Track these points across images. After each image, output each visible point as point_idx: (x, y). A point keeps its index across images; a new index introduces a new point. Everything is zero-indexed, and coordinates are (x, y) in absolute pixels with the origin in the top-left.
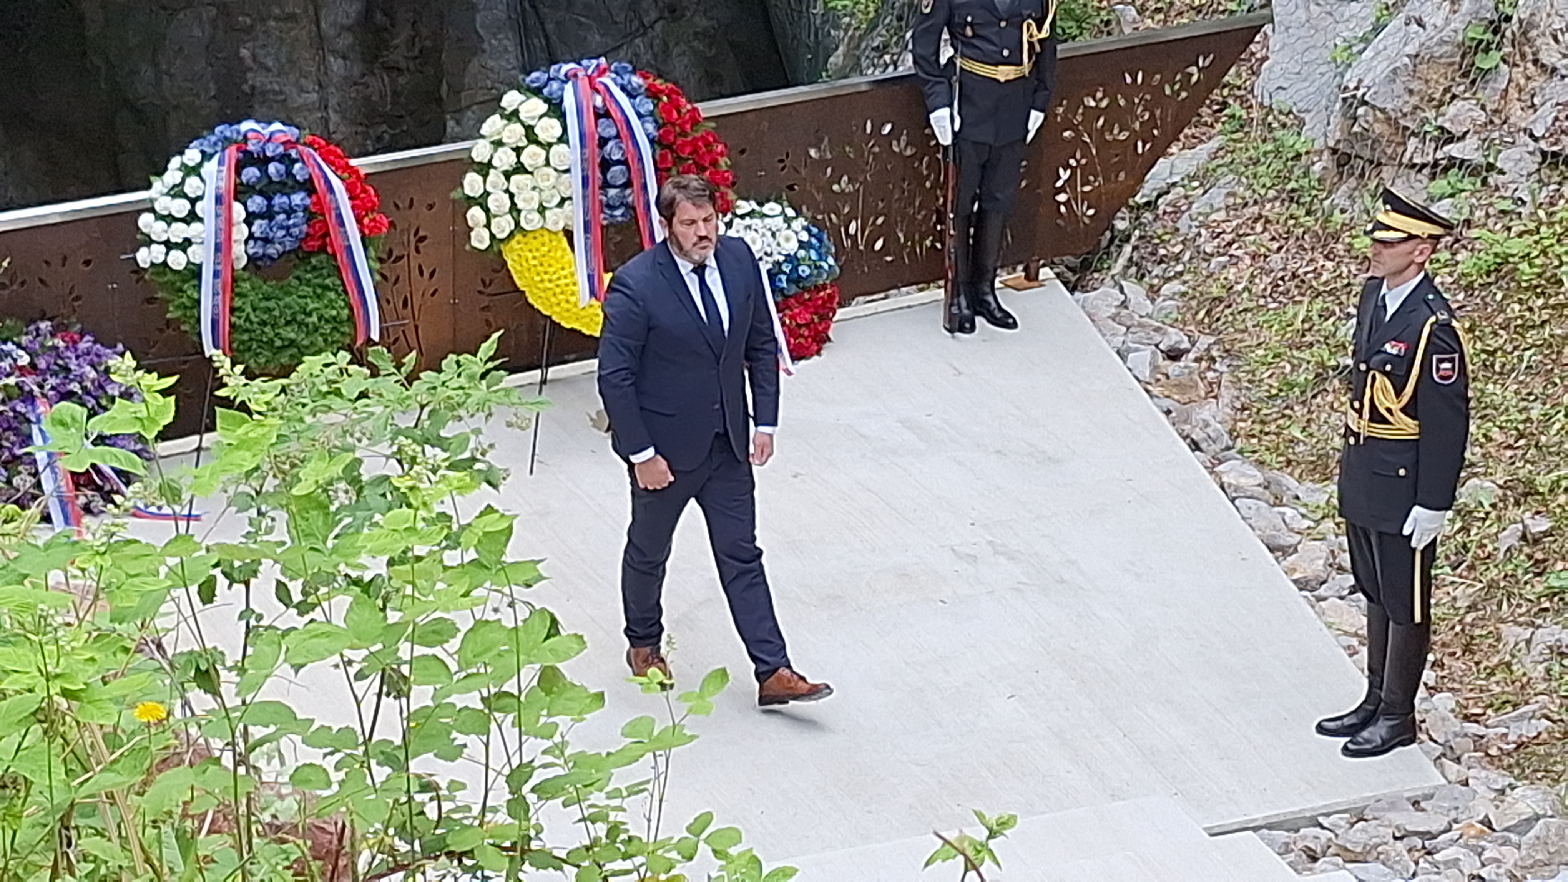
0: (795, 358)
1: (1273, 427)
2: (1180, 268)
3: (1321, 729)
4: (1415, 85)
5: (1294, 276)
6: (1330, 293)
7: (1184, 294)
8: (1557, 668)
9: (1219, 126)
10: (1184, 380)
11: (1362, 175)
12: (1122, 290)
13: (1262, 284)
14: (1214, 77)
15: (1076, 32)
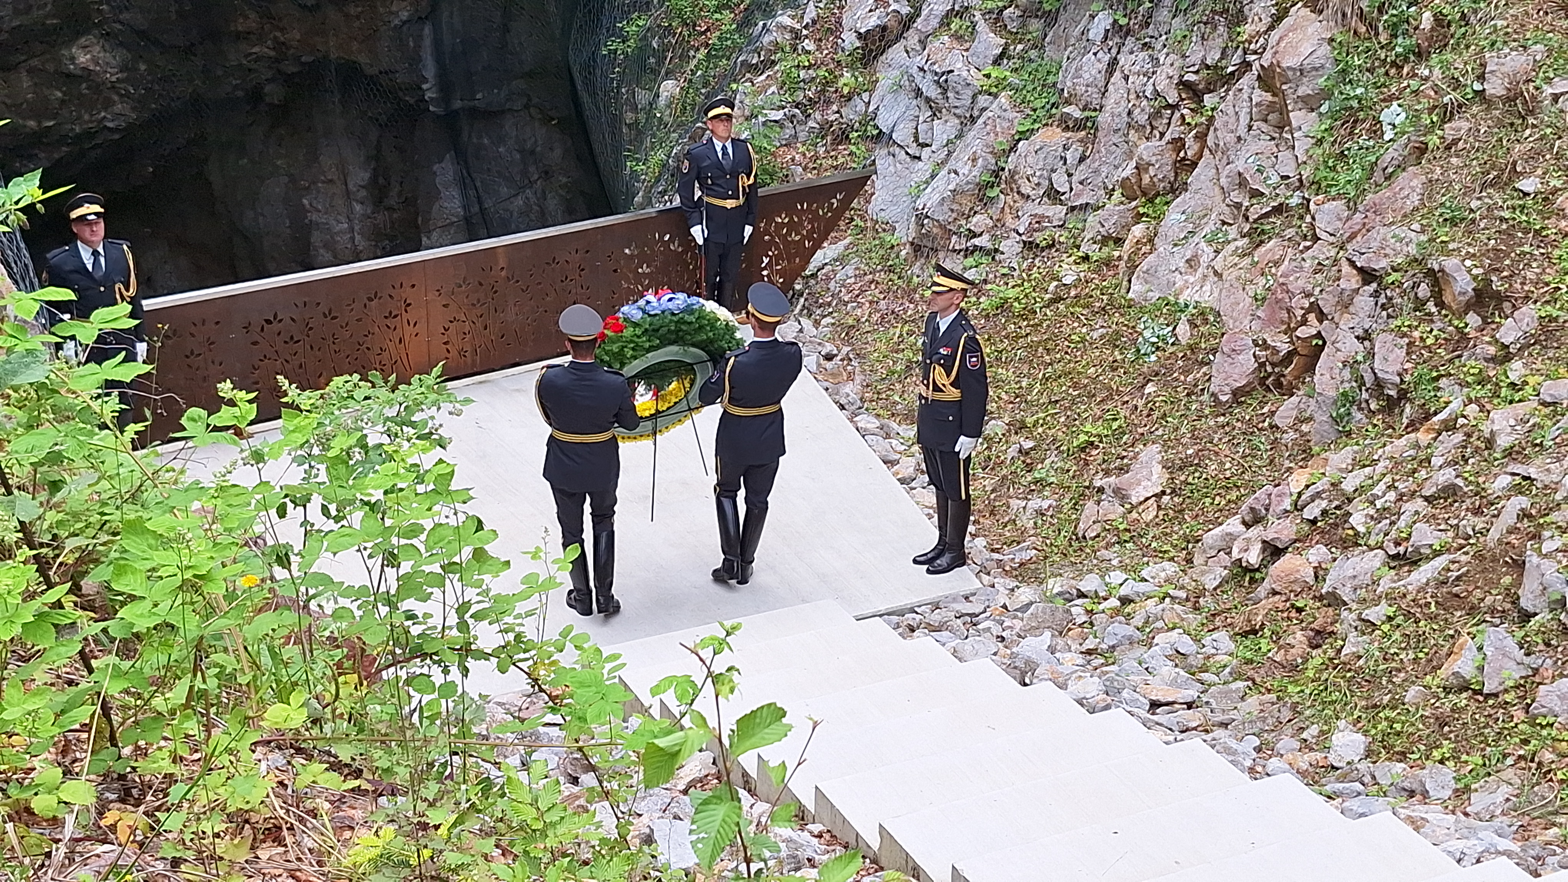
1: (884, 396)
2: (831, 310)
3: (915, 562)
4: (954, 207)
5: (893, 312)
6: (913, 321)
7: (833, 324)
8: (1040, 522)
9: (849, 232)
10: (835, 371)
11: (928, 256)
12: (800, 323)
13: (875, 317)
14: (845, 205)
15: (768, 181)
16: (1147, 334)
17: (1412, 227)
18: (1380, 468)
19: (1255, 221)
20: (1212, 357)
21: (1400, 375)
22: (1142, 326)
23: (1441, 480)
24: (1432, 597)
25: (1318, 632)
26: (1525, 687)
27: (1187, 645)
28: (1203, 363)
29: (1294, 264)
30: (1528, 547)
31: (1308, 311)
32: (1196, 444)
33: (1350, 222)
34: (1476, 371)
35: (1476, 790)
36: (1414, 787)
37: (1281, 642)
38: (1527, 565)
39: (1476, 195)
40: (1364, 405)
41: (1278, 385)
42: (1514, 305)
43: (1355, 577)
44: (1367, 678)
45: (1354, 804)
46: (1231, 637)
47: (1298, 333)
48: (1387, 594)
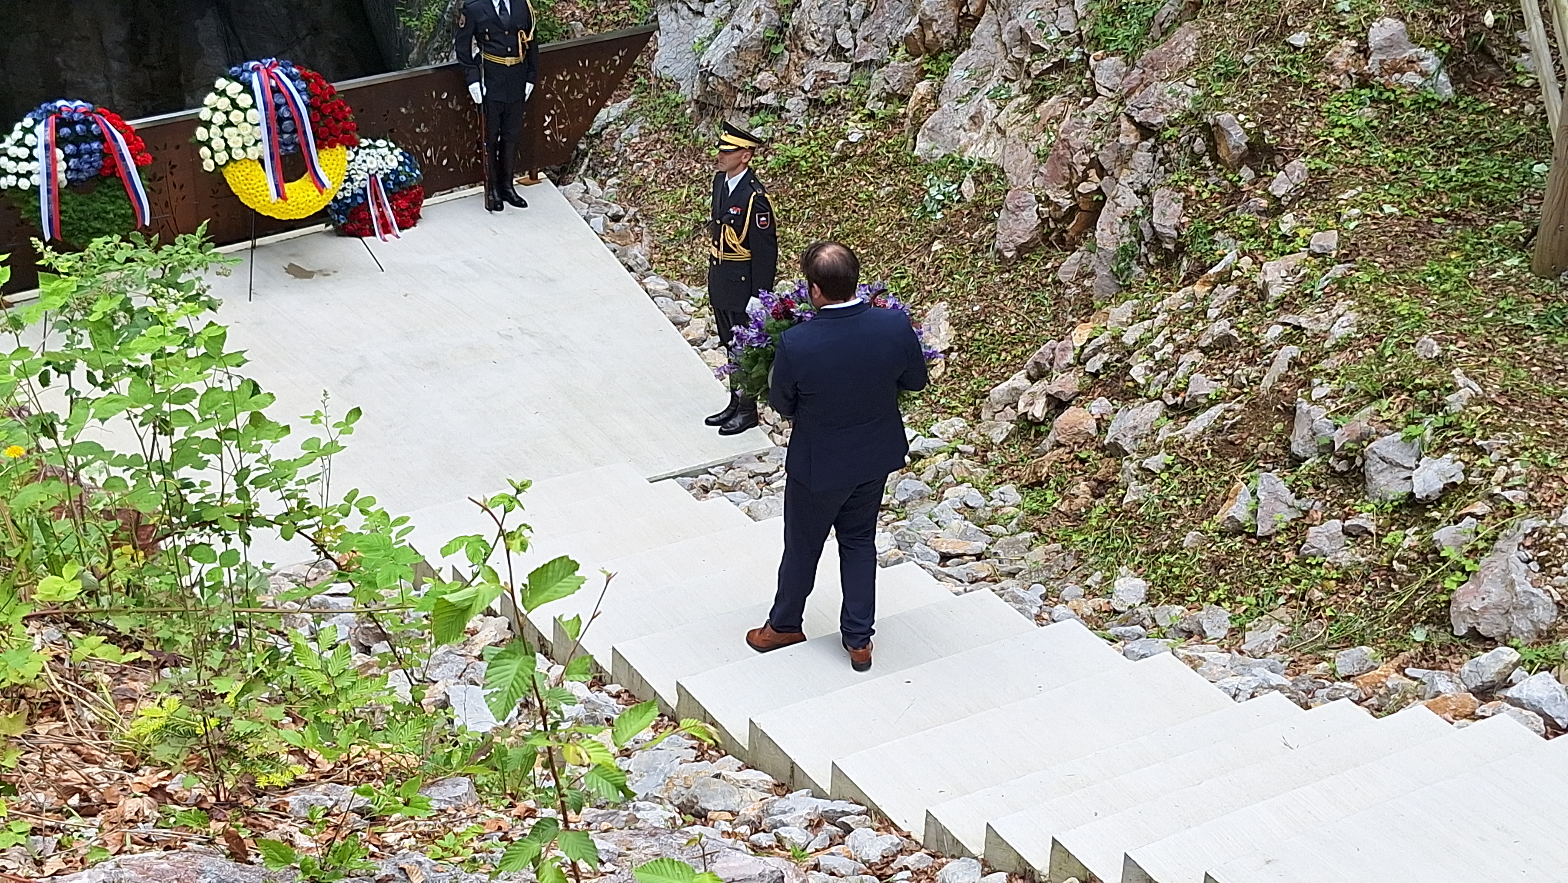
0: (401, 228)
1: (672, 257)
2: (616, 170)
3: (708, 422)
4: (739, 64)
6: (699, 181)
7: (619, 185)
9: (633, 89)
10: (623, 232)
11: (713, 115)
12: (585, 184)
13: (662, 177)
14: (628, 62)
15: (548, 37)
16: (933, 191)
17: (1189, 82)
18: (1159, 321)
19: (1037, 77)
20: (996, 215)
21: (1177, 229)
22: (928, 184)
23: (1217, 331)
24: (1208, 445)
25: (1100, 482)
26: (1295, 529)
27: (975, 498)
28: (987, 221)
29: (1074, 120)
30: (1299, 394)
31: (1089, 166)
32: (982, 301)
33: (1127, 79)
34: (1249, 224)
35: (1250, 629)
36: (1192, 627)
37: (1066, 493)
38: (1298, 411)
39: (1249, 49)
40: (1143, 259)
41: (1061, 241)
42: (1285, 159)
43: (1135, 428)
44: (1148, 525)
45: (1135, 646)
46: (1017, 490)
47: (1080, 189)
48: (1166, 444)
